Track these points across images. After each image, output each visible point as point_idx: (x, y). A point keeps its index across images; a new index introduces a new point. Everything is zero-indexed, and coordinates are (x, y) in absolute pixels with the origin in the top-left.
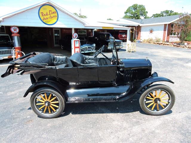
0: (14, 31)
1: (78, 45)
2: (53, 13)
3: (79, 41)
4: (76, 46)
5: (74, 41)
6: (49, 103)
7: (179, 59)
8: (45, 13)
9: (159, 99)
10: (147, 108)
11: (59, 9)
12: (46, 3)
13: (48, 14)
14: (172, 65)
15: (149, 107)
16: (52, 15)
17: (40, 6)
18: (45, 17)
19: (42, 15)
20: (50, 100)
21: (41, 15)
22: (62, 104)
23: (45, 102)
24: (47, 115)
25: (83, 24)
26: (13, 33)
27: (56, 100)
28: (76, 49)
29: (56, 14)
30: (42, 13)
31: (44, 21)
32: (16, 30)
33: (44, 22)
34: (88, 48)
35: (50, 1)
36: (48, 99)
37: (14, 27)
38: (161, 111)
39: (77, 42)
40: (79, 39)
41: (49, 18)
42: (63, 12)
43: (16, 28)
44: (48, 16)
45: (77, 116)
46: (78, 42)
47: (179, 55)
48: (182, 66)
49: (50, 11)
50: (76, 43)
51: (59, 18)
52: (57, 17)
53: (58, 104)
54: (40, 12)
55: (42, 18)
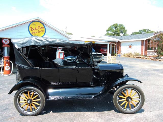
0: (5, 42)
1: (62, 56)
2: (41, 28)
3: (63, 52)
4: (60, 57)
5: (59, 53)
6: (31, 100)
7: (155, 70)
8: (34, 28)
9: (130, 98)
10: (120, 106)
11: (47, 25)
12: (35, 20)
14: (148, 74)
15: (122, 106)
16: (40, 30)
17: (30, 22)
18: (34, 31)
19: (32, 30)
20: (32, 98)
21: (30, 29)
22: (43, 102)
23: (28, 100)
24: (29, 113)
25: (67, 38)
26: (4, 44)
27: (38, 98)
29: (44, 29)
30: (32, 28)
31: (32, 35)
32: (7, 42)
34: (72, 59)
35: (39, 19)
36: (30, 97)
37: (5, 39)
38: (133, 110)
40: (63, 51)
42: (50, 27)
43: (7, 39)
44: (37, 31)
45: (57, 114)
46: (62, 53)
47: (155, 66)
48: (158, 75)
49: (38, 26)
50: (60, 54)
51: (46, 33)
52: (44, 32)
53: (39, 102)
54: (30, 27)
55: (31, 32)
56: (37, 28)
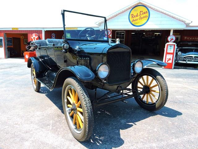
1: (171, 50)
2: (144, 13)
3: (175, 45)
4: (169, 51)
5: (168, 45)
8: (135, 14)
13: (138, 15)
16: (142, 16)
17: (132, 8)
18: (134, 19)
19: (132, 17)
25: (183, 23)
28: (167, 55)
29: (147, 14)
30: (133, 15)
32: (109, 33)
33: (133, 24)
39: (171, 47)
40: (174, 43)
41: (138, 20)
43: (109, 31)
44: (138, 17)
46: (173, 46)
49: (141, 11)
50: (169, 47)
52: (148, 18)
54: (131, 14)
56: (139, 14)
